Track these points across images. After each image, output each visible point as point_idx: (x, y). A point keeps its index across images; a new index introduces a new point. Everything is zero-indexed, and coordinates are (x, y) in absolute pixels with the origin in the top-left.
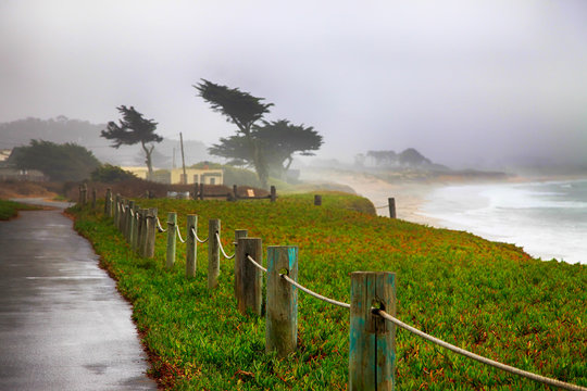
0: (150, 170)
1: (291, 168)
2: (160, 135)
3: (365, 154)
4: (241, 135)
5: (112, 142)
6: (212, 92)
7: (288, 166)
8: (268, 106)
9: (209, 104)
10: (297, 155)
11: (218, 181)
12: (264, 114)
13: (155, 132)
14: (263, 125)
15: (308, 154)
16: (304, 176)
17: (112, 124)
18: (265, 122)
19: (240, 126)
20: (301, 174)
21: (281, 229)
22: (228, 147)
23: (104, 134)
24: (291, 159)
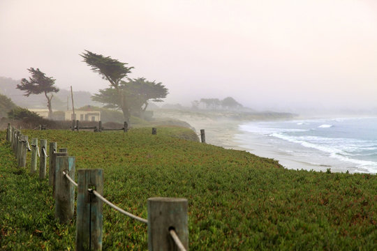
0: (51, 111)
1: (147, 110)
2: (57, 87)
3: (199, 100)
4: (113, 87)
5: (24, 92)
6: (93, 59)
7: (145, 108)
8: (130, 68)
9: (90, 67)
10: (151, 101)
11: (97, 119)
12: (128, 74)
13: (54, 85)
14: (128, 81)
15: (158, 101)
16: (156, 116)
17: (24, 80)
18: (129, 79)
19: (111, 82)
20: (154, 114)
21: (122, 149)
22: (105, 96)
23: (19, 87)
24: (147, 104)
